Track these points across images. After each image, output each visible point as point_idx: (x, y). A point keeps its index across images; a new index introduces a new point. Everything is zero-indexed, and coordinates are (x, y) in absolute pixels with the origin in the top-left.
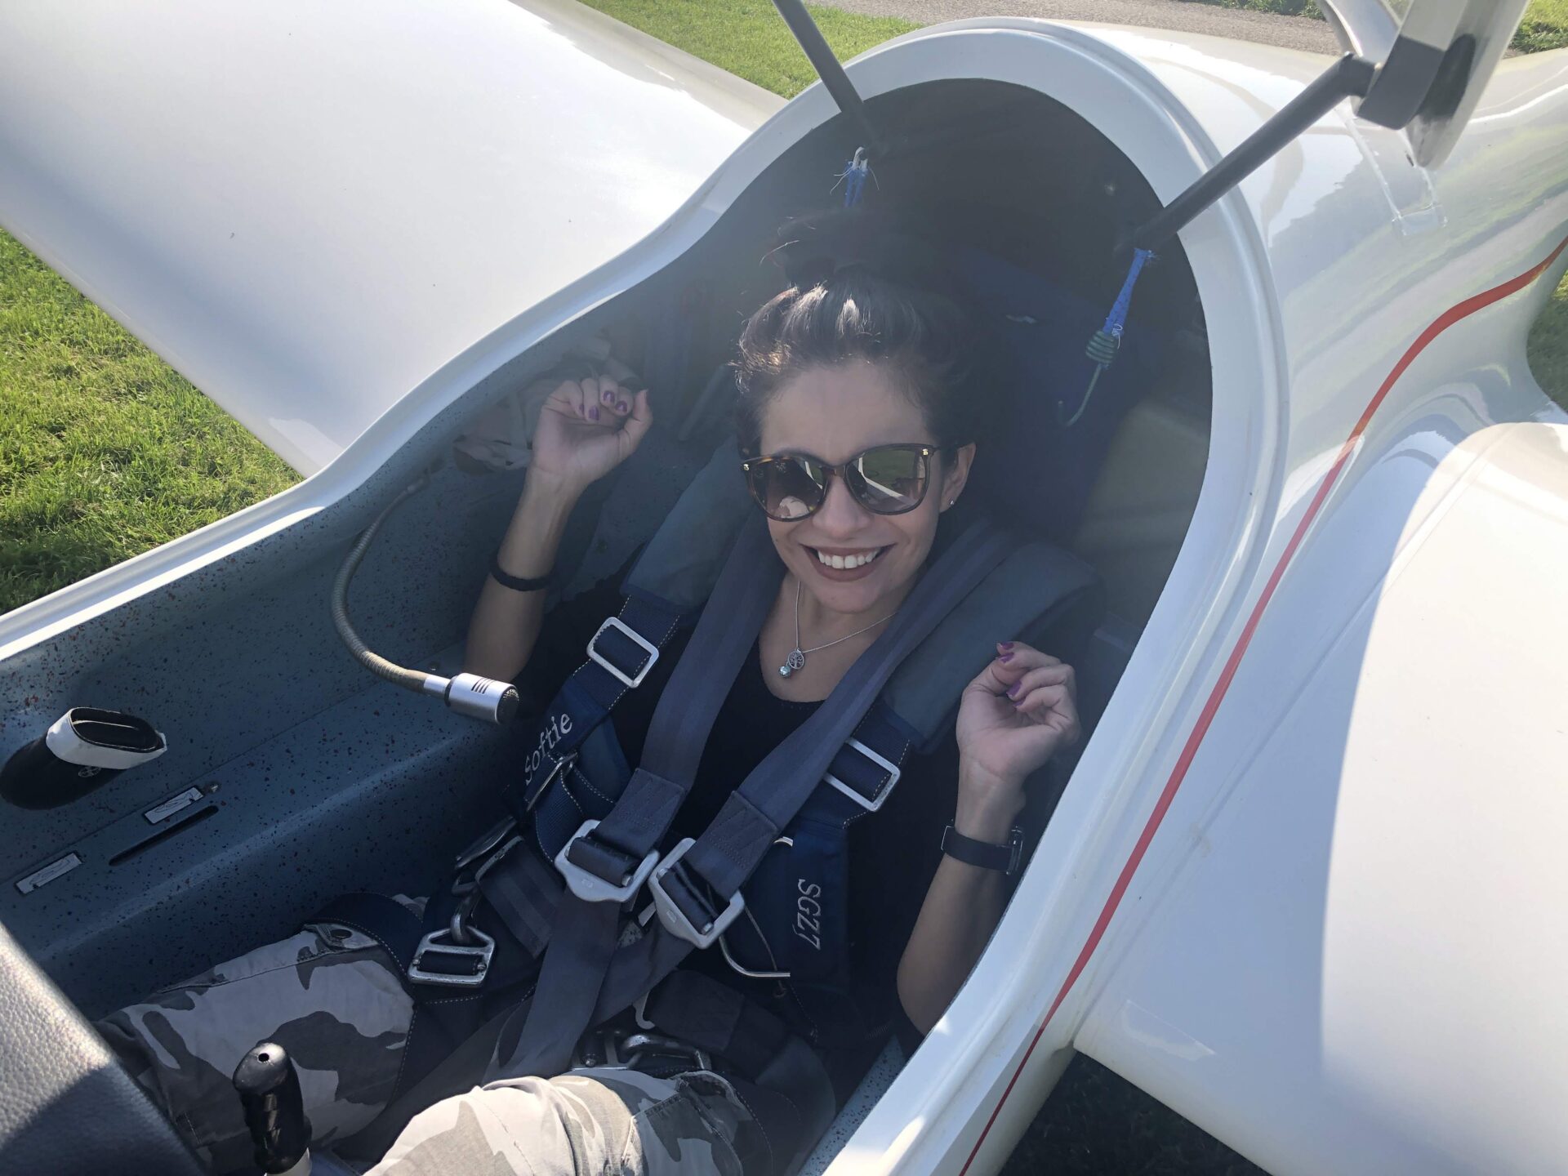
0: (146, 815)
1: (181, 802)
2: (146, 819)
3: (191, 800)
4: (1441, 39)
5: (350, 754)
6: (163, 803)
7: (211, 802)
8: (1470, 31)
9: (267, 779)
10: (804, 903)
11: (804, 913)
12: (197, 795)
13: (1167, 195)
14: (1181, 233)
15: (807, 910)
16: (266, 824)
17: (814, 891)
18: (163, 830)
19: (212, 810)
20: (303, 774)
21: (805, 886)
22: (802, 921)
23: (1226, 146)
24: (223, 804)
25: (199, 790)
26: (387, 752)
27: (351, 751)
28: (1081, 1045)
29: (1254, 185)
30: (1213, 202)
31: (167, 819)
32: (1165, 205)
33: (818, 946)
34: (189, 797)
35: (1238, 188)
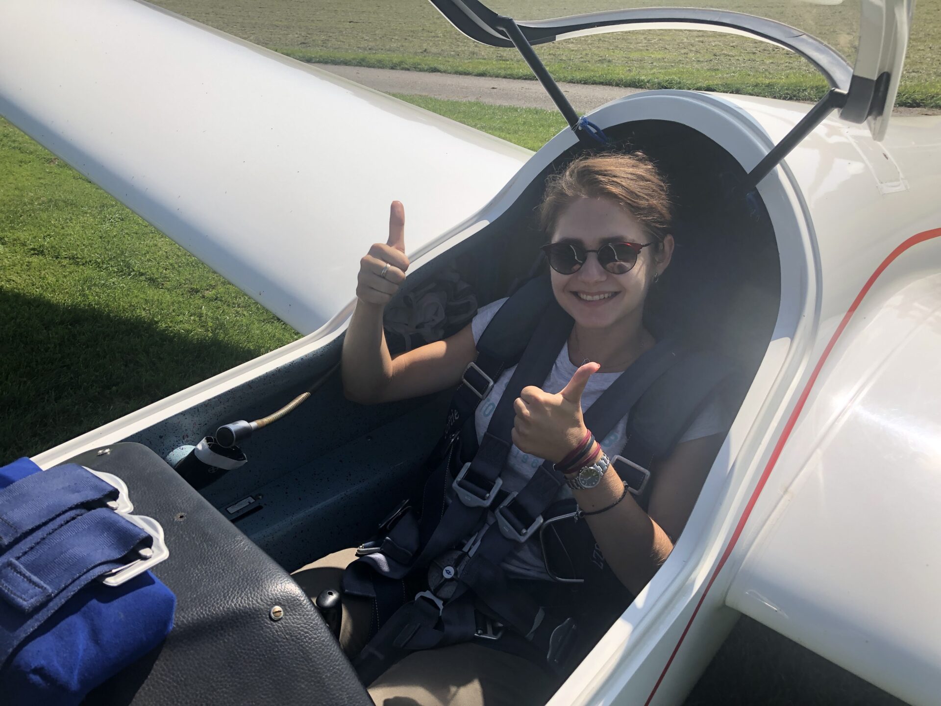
0: (228, 509)
1: (244, 503)
2: (227, 511)
3: (249, 502)
4: (873, 75)
5: (328, 481)
6: (236, 504)
7: (259, 504)
8: (886, 70)
9: (286, 493)
12: (252, 501)
13: (748, 168)
14: (758, 186)
16: (287, 515)
18: (236, 517)
19: (259, 508)
20: (305, 491)
23: (776, 140)
24: (265, 504)
25: (253, 498)
26: (347, 480)
27: (329, 479)
28: (730, 602)
29: (792, 158)
30: (771, 169)
31: (238, 511)
32: (748, 172)
34: (248, 501)
35: (784, 160)
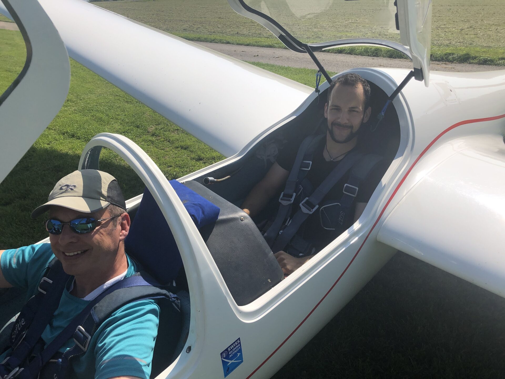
10: (341, 216)
11: (340, 218)
13: (389, 95)
14: (393, 102)
15: (341, 217)
17: (344, 214)
21: (342, 213)
22: (340, 219)
30: (397, 95)
33: (342, 224)
35: (401, 91)
